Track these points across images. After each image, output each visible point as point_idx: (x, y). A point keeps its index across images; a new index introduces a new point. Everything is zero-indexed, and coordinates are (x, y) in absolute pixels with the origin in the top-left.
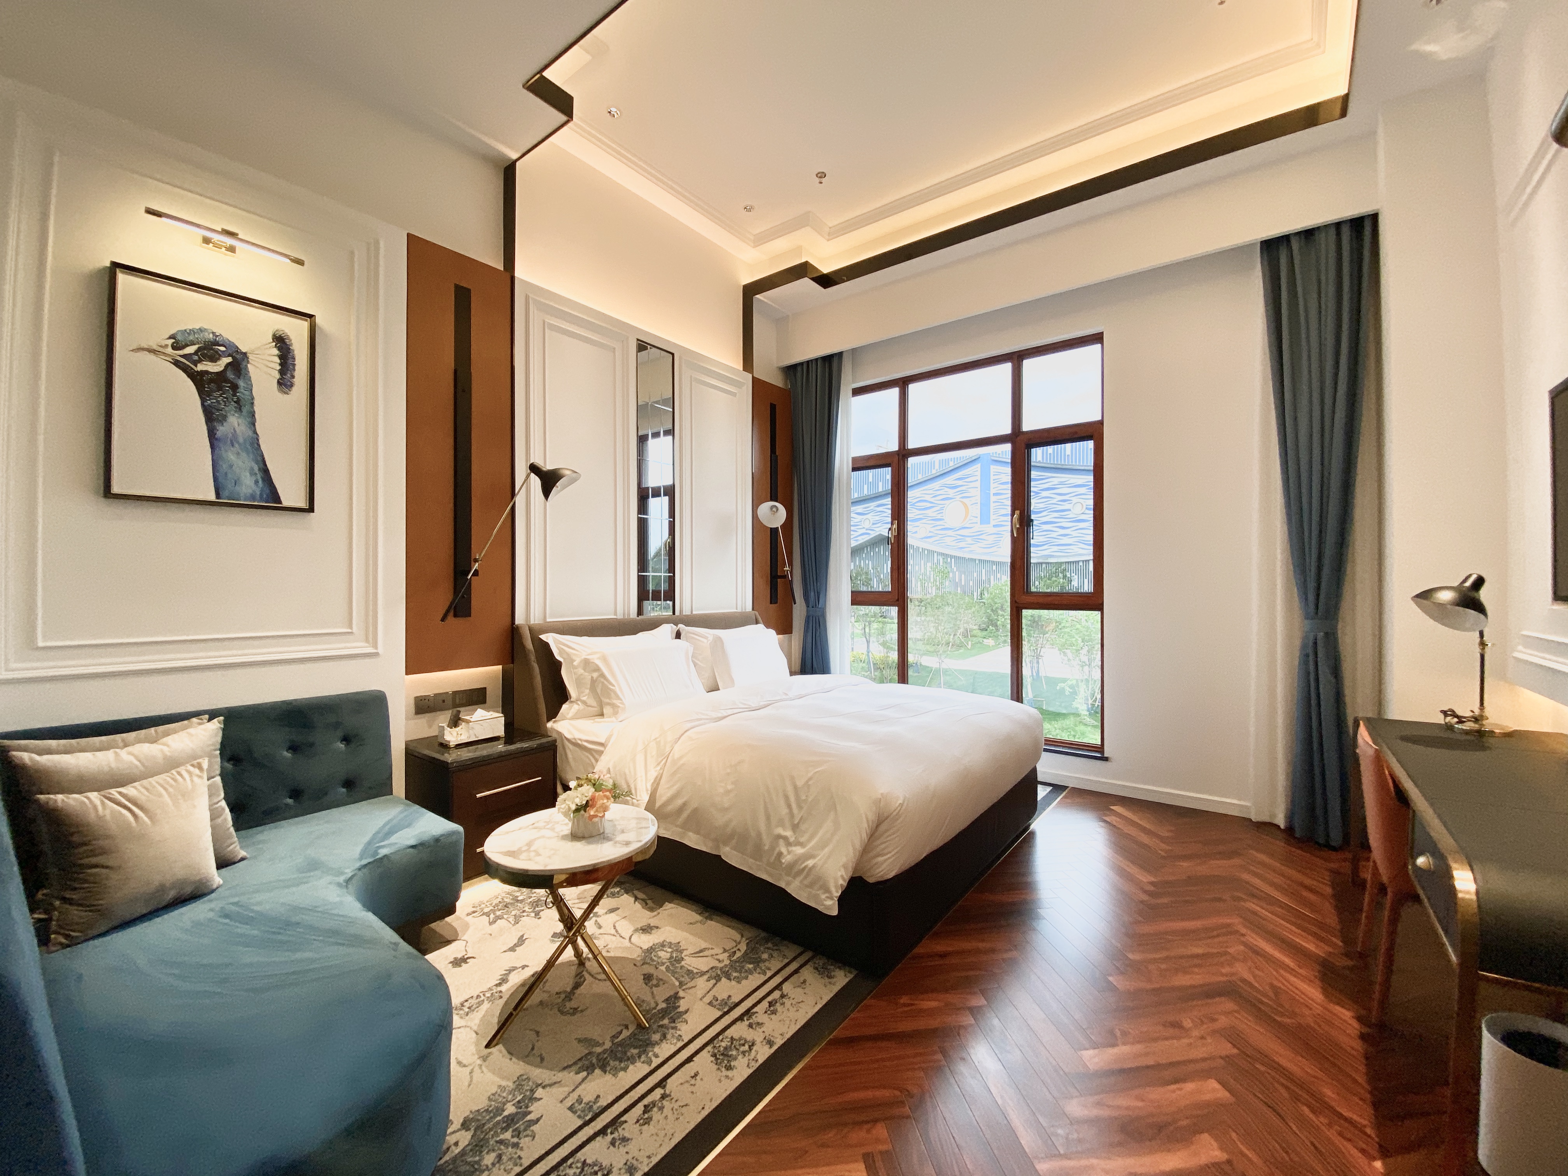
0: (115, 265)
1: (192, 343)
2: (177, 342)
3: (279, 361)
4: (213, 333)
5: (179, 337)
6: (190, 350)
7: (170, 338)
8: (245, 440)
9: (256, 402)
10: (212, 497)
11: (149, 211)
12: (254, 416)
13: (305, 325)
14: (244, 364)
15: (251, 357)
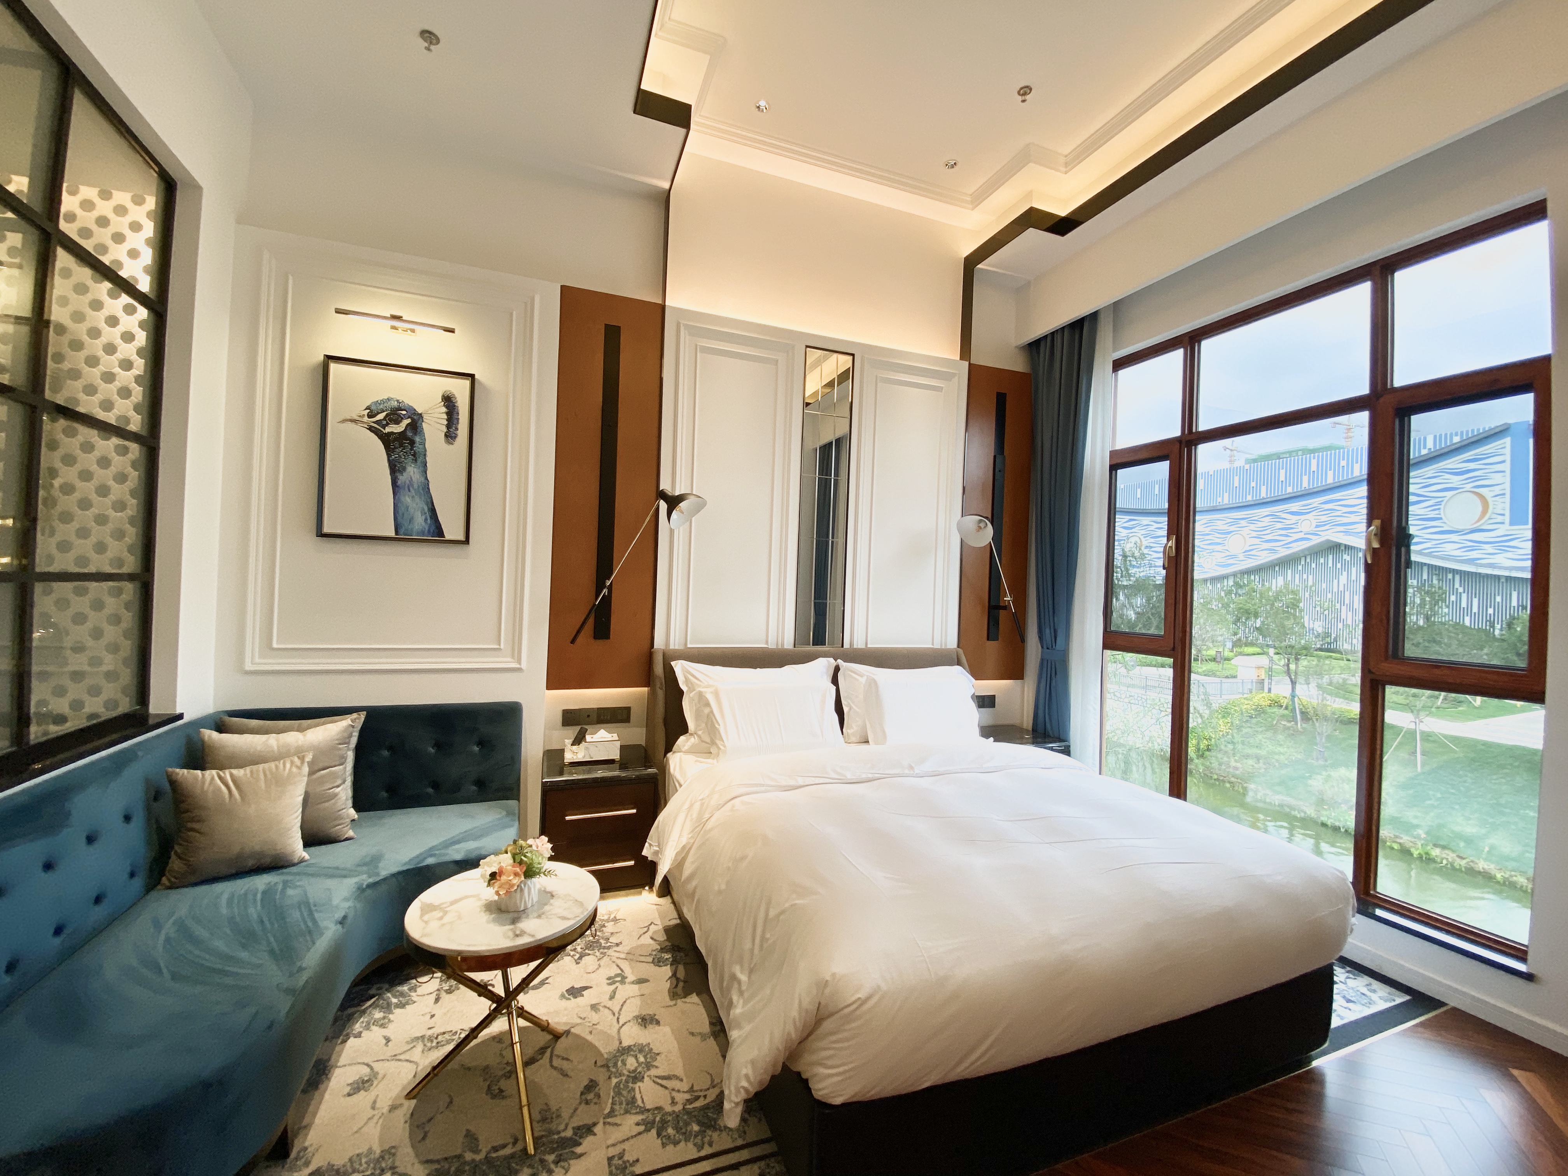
0: (329, 358)
1: (383, 411)
2: (371, 411)
3: (446, 417)
4: (398, 401)
5: (373, 408)
6: (381, 417)
7: (366, 409)
8: (418, 487)
9: (428, 453)
10: (392, 533)
11: (338, 311)
12: (426, 465)
13: (467, 383)
14: (420, 422)
15: (425, 417)
